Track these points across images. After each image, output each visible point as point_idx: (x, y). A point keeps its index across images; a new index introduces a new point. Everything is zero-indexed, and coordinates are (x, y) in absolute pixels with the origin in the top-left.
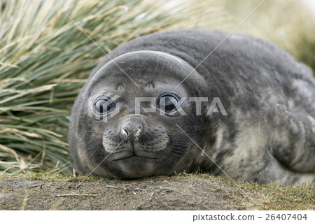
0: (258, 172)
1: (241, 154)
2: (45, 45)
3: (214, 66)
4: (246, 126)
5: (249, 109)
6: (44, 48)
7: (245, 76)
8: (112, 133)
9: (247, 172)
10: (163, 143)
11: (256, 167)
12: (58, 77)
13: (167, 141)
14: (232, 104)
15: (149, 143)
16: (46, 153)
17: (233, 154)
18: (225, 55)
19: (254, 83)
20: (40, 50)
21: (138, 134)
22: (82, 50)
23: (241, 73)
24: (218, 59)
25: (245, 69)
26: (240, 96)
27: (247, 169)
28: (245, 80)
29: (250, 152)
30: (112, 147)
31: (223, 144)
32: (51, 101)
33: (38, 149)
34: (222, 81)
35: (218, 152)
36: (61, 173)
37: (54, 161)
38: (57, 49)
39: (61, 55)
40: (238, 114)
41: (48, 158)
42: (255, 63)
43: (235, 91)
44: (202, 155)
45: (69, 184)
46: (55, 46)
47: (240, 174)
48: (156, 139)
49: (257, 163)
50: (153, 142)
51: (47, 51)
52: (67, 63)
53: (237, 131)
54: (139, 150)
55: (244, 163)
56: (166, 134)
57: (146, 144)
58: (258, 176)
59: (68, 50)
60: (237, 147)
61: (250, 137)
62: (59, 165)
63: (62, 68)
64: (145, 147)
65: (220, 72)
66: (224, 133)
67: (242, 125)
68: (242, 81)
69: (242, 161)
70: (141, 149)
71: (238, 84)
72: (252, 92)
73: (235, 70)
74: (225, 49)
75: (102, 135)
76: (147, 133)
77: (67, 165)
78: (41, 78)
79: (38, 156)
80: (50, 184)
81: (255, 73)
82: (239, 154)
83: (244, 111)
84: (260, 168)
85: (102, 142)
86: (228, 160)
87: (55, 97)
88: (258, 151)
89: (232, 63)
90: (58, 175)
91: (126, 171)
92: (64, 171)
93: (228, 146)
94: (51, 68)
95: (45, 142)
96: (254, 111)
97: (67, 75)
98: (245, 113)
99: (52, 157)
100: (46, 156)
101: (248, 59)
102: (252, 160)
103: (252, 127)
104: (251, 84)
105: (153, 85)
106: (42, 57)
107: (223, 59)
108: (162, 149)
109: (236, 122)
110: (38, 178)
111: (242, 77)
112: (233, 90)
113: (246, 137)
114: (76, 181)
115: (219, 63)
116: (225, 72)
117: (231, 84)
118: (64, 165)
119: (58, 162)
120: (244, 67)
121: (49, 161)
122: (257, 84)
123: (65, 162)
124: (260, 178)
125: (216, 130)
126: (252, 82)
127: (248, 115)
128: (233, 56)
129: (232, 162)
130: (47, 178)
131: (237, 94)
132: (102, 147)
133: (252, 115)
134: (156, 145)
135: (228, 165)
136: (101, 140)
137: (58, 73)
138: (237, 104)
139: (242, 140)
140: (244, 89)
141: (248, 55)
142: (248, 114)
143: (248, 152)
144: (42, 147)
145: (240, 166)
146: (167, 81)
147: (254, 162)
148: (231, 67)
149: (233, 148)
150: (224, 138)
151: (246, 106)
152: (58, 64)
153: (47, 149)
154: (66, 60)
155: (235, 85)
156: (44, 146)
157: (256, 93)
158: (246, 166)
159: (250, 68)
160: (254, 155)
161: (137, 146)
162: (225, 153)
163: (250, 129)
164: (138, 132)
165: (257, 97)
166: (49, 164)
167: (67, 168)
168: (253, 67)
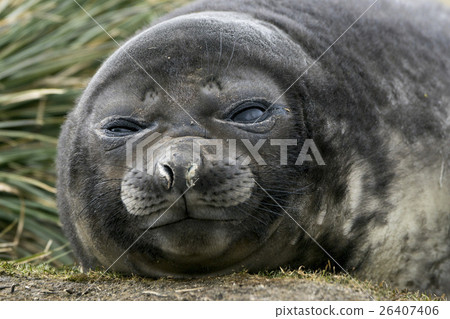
0: (436, 264)
1: (403, 224)
2: (32, 9)
3: (348, 45)
4: (412, 167)
5: (420, 134)
6: (28, 16)
7: (413, 72)
8: (139, 175)
9: (417, 262)
10: (244, 189)
11: (434, 253)
12: (54, 73)
13: (252, 183)
14: (382, 122)
15: (217, 190)
16: (25, 224)
17: (386, 223)
18: (375, 28)
19: (434, 86)
20: (20, 19)
21: (191, 173)
22: (107, 22)
23: (406, 65)
24: (357, 33)
25: (416, 59)
26: (400, 107)
27: (417, 256)
28: (413, 78)
29: (422, 220)
30: (140, 204)
31: (363, 202)
32: (39, 122)
33: (10, 215)
34: (362, 75)
35: (354, 216)
36: (52, 264)
37: (42, 242)
38: (55, 18)
39: (63, 30)
40: (395, 142)
41: (27, 235)
42: (437, 50)
43: (390, 96)
44: (320, 221)
45: (69, 287)
46: (51, 11)
47: (402, 266)
48: (229, 182)
49: (436, 246)
50: (224, 187)
51: (35, 21)
52: (76, 46)
53: (392, 176)
54: (197, 206)
55: (411, 243)
56: (249, 170)
57: (209, 192)
58: (436, 272)
59: (77, 21)
60: (392, 207)
61: (422, 191)
62: (51, 249)
63: (64, 56)
64: (208, 198)
65: (359, 58)
66: (365, 178)
67: (402, 165)
68: (406, 79)
69: (406, 238)
70: (201, 202)
71: (399, 85)
72: (428, 103)
73: (393, 58)
74: (375, 17)
75: (120, 180)
76: (211, 171)
77: (66, 249)
78: (21, 75)
79: (9, 228)
80: (31, 283)
81: (437, 68)
82: (398, 222)
83: (408, 136)
84: (440, 255)
85: (119, 194)
86: (376, 234)
87: (48, 115)
88: (437, 221)
89: (387, 44)
90: (47, 268)
91: (172, 250)
92: (58, 260)
93: (374, 205)
94: (43, 55)
95: (23, 203)
96: (431, 140)
97: (73, 70)
98: (412, 142)
99: (38, 232)
100: (25, 230)
101: (424, 40)
102: (426, 239)
103: (427, 170)
104: (426, 87)
105: (219, 84)
106: (25, 33)
107: (370, 36)
108: (242, 201)
109: (390, 156)
110: (8, 272)
111: (407, 72)
112: (385, 94)
113: (412, 191)
114: (84, 280)
115: (357, 40)
116: (370, 58)
117: (383, 83)
118: (60, 248)
119: (50, 243)
120: (413, 55)
121: (31, 240)
122: (439, 90)
123: (61, 244)
124: (442, 276)
125: (347, 171)
126: (427, 83)
127: (419, 145)
128: (391, 31)
129: (385, 240)
130: (25, 272)
131: (393, 103)
132: (121, 204)
133: (427, 146)
134: (230, 194)
135: (379, 244)
136: (119, 192)
137: (55, 66)
138: (393, 121)
139: (404, 196)
140: (411, 95)
141: (424, 33)
142: (418, 143)
143: (418, 221)
144: (17, 213)
145: (403, 250)
146: (244, 74)
147: (429, 243)
148: (385, 51)
149: (385, 210)
150: (366, 188)
151: (413, 128)
152: (56, 47)
153: (27, 216)
154: (73, 40)
155: (392, 86)
156: (23, 210)
157: (435, 105)
158: (414, 250)
159: (426, 58)
160: (429, 228)
161: (192, 197)
162: (369, 219)
163: (422, 175)
164: (193, 170)
165: (438, 114)
166: (29, 246)
167: (65, 254)
168: (433, 56)
